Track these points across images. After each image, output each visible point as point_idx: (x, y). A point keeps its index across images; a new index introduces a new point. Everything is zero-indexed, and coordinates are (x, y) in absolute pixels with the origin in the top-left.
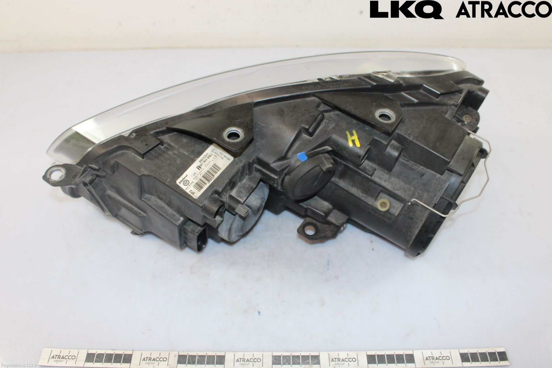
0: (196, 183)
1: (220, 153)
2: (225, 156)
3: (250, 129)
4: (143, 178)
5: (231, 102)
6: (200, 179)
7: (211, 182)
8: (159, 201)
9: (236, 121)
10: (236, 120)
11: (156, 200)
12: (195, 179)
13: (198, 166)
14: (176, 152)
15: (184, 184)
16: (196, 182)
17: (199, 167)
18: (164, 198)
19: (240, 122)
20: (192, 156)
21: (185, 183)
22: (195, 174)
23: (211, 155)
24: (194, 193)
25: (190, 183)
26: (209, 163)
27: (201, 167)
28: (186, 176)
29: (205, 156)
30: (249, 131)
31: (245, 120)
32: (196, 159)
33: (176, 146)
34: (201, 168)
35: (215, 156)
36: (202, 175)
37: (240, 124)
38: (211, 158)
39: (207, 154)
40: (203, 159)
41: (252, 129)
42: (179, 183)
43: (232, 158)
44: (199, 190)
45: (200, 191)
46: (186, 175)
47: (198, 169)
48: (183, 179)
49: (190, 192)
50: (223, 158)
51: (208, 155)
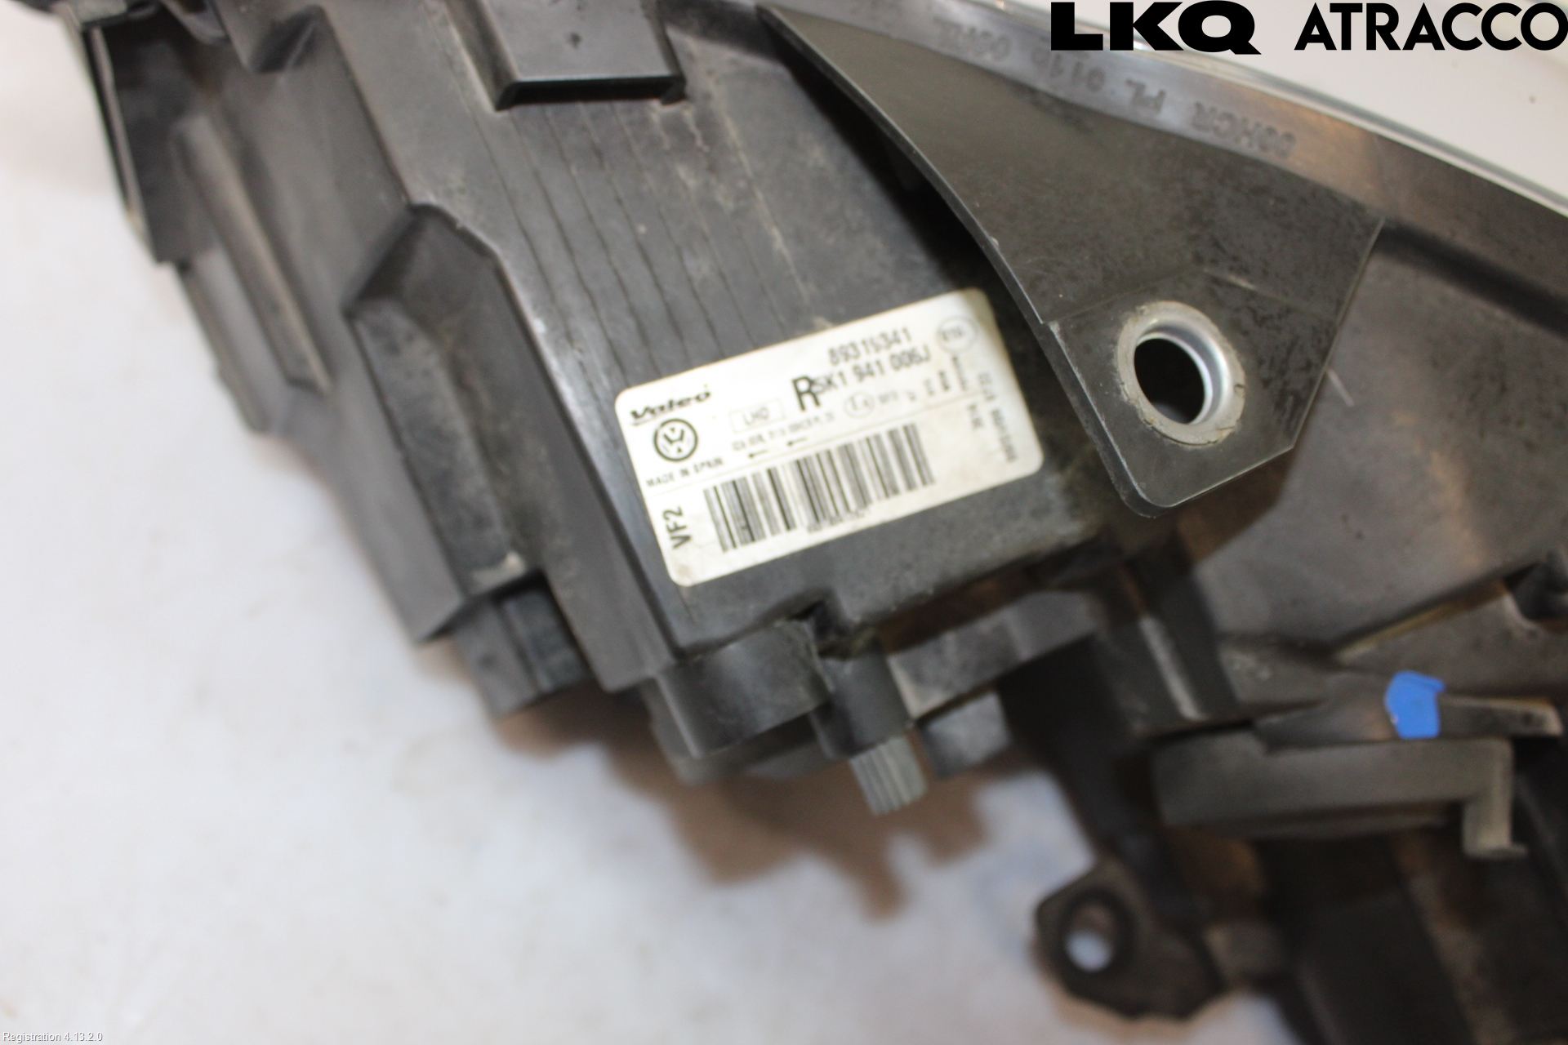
0: (734, 483)
1: (984, 379)
2: (997, 416)
3: (1291, 399)
4: (432, 231)
5: (1258, 125)
6: (770, 473)
7: (829, 533)
8: (442, 383)
9: (1233, 278)
10: (1231, 269)
11: (427, 373)
12: (745, 452)
13: (806, 378)
14: (723, 196)
15: (661, 441)
16: (736, 476)
17: (809, 391)
18: (485, 399)
19: (1253, 304)
20: (806, 291)
21: (666, 437)
22: (760, 415)
23: (922, 353)
24: (686, 539)
25: (696, 458)
26: (884, 399)
27: (822, 398)
28: (698, 398)
29: (884, 336)
30: (1279, 405)
31: (1289, 311)
32: (819, 321)
33: (743, 157)
34: (817, 403)
35: (942, 374)
36: (799, 456)
37: (1247, 320)
38: (912, 377)
39: (902, 336)
40: (861, 348)
41: (1299, 402)
42: (635, 414)
43: (1029, 458)
44: (727, 543)
45: (732, 553)
46: (701, 391)
47: (800, 394)
48: (671, 404)
49: (667, 514)
50: (977, 423)
51: (905, 346)
